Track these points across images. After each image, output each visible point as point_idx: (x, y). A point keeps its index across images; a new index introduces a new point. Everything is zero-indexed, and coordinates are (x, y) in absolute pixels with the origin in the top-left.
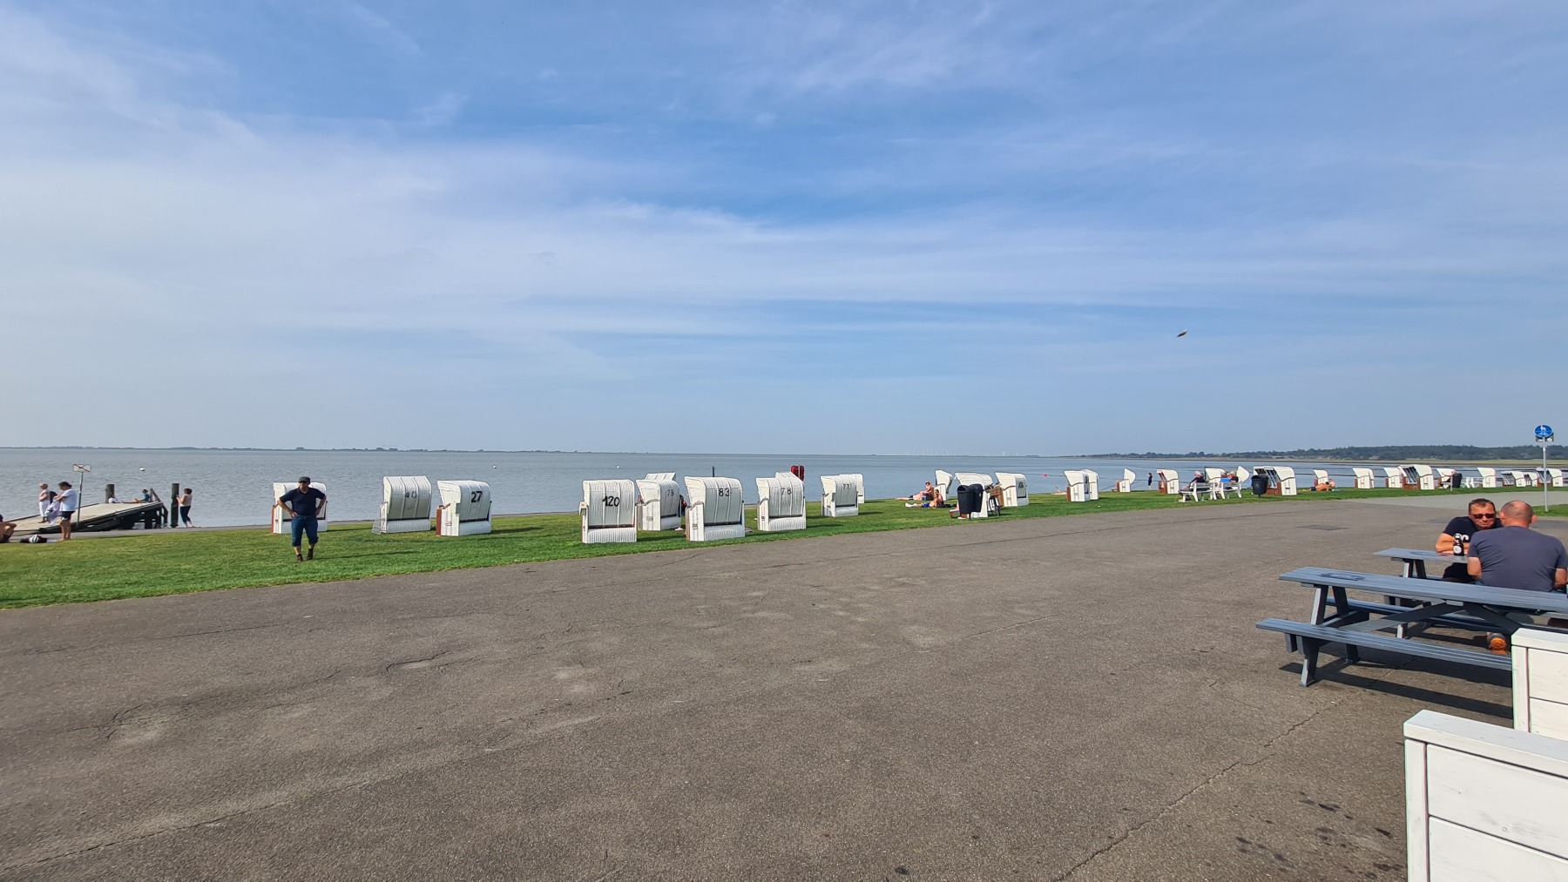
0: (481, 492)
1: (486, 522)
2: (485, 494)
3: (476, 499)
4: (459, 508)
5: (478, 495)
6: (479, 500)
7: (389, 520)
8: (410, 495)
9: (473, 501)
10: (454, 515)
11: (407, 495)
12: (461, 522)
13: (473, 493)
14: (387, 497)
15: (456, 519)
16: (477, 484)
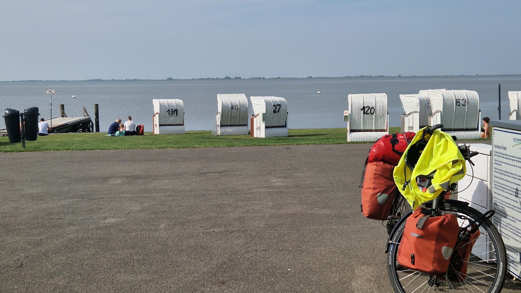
0: (280, 105)
1: (285, 128)
2: (283, 107)
3: (277, 110)
4: (265, 117)
5: (278, 107)
6: (278, 111)
7: (221, 126)
8: (234, 108)
9: (274, 112)
10: (262, 122)
11: (232, 108)
12: (266, 127)
13: (274, 106)
14: (220, 110)
15: (263, 125)
16: (278, 99)
